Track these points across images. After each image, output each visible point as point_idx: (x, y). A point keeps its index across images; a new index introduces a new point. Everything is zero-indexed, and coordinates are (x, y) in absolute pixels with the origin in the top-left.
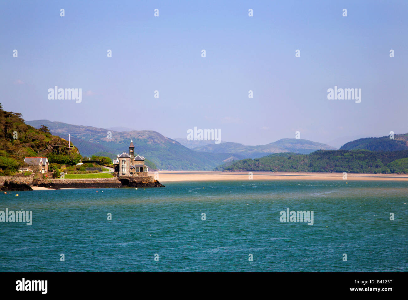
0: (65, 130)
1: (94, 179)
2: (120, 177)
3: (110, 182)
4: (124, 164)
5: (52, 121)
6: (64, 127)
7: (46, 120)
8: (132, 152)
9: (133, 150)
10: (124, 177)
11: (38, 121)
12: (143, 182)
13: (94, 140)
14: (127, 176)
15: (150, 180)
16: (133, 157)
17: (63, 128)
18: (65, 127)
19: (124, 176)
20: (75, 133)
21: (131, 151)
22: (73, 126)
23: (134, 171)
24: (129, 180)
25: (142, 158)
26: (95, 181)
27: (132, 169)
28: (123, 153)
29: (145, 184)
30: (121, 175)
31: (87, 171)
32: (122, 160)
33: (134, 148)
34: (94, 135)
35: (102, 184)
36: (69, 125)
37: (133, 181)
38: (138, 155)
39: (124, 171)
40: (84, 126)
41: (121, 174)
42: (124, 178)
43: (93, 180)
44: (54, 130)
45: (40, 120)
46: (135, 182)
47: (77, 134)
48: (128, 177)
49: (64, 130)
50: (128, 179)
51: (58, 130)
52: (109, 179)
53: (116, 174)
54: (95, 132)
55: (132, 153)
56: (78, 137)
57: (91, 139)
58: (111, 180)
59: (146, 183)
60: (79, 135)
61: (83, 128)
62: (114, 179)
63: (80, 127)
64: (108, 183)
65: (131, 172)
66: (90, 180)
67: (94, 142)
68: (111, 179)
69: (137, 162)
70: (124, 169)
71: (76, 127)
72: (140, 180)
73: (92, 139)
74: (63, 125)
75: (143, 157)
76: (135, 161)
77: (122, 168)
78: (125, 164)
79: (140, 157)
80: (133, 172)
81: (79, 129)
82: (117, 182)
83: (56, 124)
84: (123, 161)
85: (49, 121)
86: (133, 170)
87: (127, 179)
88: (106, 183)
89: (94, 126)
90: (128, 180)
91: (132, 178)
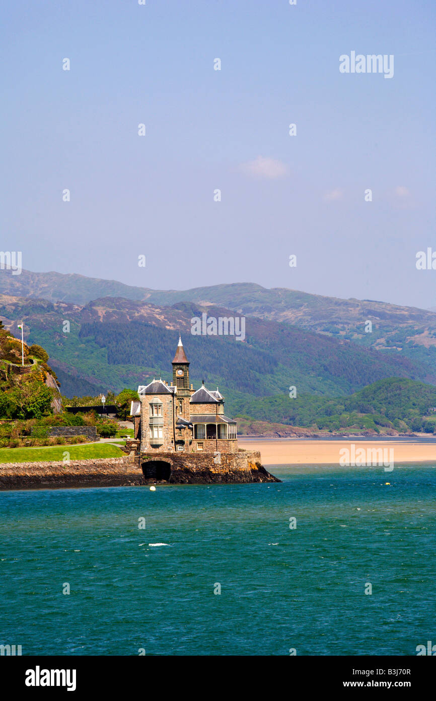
0: (305, 314)
1: (55, 464)
2: (144, 454)
3: (105, 472)
4: (155, 415)
5: (268, 287)
6: (302, 306)
7: (251, 285)
8: (183, 378)
9: (182, 370)
10: (157, 455)
11: (228, 286)
12: (212, 470)
13: (388, 342)
14: (166, 451)
15: (235, 464)
16: (186, 393)
17: (298, 307)
18: (306, 304)
19: (157, 451)
20: (333, 323)
21: (180, 373)
22: (328, 300)
23: (187, 435)
24: (172, 464)
25: (214, 394)
26: (56, 468)
27: (180, 429)
28: (154, 381)
29: (219, 474)
30: (146, 449)
31: (53, 439)
32: (151, 402)
33: (187, 364)
34: (388, 326)
35: (80, 477)
36: (315, 298)
37: (181, 466)
38: (203, 388)
39: (156, 436)
40: (358, 301)
41: (148, 445)
42: (156, 459)
43: (50, 467)
44: (273, 313)
45: (233, 285)
46: (187, 471)
47: (340, 326)
48: (168, 455)
49: (302, 314)
50: (169, 461)
51: (285, 313)
52: (106, 461)
53: (133, 445)
54: (392, 317)
55: (182, 381)
56: (343, 333)
57: (378, 341)
58: (113, 466)
59: (223, 472)
60: (343, 329)
61: (358, 306)
62: (122, 461)
63: (346, 303)
64: (100, 476)
65: (178, 438)
66: (41, 466)
67: (389, 348)
68: (113, 462)
69: (198, 407)
70: (155, 429)
71: (339, 303)
72: (204, 464)
73: (383, 340)
74: (297, 298)
75: (217, 392)
76: (191, 403)
77: (151, 426)
78: (160, 415)
79: (209, 393)
80: (185, 440)
81: (344, 310)
82: (129, 471)
83: (279, 296)
84: (151, 404)
85: (259, 286)
86: (184, 432)
87: (164, 459)
88: (91, 475)
89: (387, 302)
90: (169, 464)
91: (180, 458)
